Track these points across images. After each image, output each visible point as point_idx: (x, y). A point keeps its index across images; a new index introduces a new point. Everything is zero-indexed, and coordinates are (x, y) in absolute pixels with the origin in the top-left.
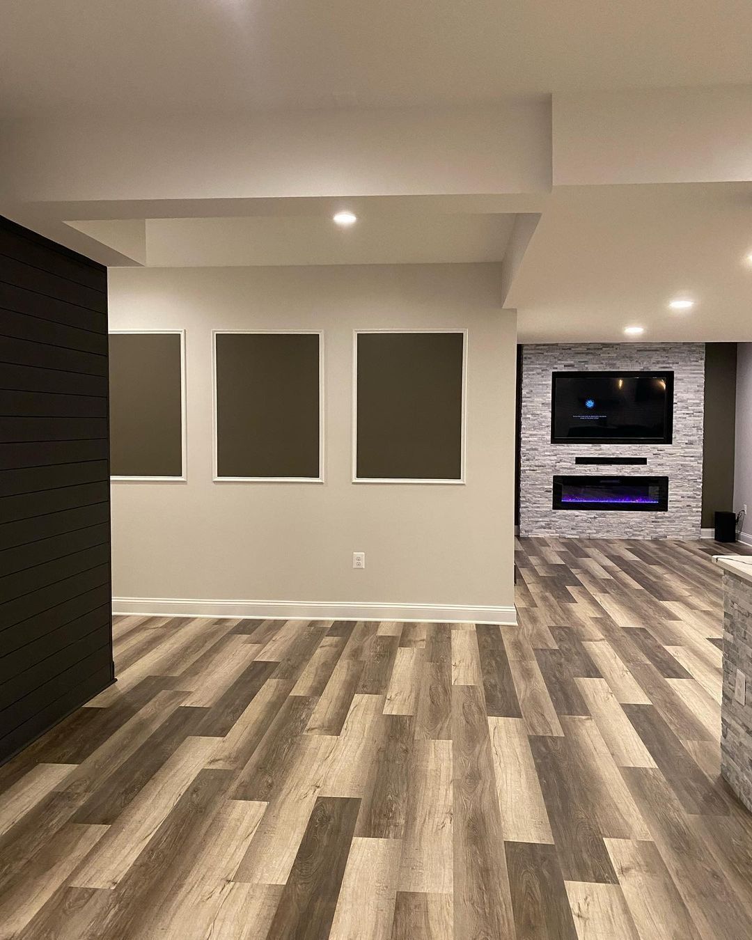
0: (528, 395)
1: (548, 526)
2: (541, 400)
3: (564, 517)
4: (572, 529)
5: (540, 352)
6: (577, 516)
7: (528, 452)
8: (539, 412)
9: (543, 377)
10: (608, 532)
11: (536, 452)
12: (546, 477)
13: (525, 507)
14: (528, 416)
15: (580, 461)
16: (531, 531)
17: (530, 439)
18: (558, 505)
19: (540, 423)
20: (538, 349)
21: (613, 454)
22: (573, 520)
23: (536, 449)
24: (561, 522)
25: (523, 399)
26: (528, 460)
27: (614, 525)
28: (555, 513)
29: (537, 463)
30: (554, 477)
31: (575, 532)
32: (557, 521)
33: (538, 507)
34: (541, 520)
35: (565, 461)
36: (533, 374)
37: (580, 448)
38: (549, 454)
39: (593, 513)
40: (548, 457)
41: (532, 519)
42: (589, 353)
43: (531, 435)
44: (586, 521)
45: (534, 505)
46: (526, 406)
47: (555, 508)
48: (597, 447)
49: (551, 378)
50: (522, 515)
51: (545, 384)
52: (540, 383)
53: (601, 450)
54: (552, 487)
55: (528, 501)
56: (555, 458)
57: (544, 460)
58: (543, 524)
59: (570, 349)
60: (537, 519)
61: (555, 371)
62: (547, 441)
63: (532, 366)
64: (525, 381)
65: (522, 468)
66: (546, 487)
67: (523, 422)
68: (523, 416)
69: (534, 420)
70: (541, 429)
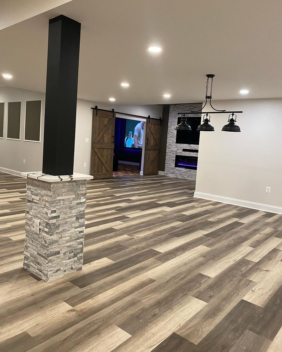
0: (170, 126)
1: (173, 173)
2: (174, 127)
3: (178, 170)
4: (180, 175)
5: (175, 110)
6: (182, 170)
7: (169, 146)
8: (173, 132)
9: (175, 119)
10: (191, 177)
11: (171, 146)
12: (173, 155)
13: (166, 165)
14: (170, 133)
15: (184, 150)
16: (168, 174)
17: (170, 141)
18: (176, 166)
19: (173, 136)
20: (174, 109)
21: (195, 148)
22: (181, 172)
23: (171, 145)
24: (177, 172)
25: (169, 127)
26: (168, 149)
27: (193, 175)
28: (175, 168)
29: (171, 150)
30: (176, 155)
31: (181, 176)
32: (176, 172)
33: (170, 166)
34: (171, 170)
35: (179, 150)
36: (172, 118)
37: (184, 145)
38: (175, 147)
39: (187, 170)
40: (174, 148)
41: (168, 170)
42: (190, 110)
43: (170, 140)
44: (184, 173)
45: (169, 165)
46: (169, 129)
47: (175, 166)
48: (190, 145)
49: (177, 119)
50: (165, 168)
51: (175, 122)
52: (174, 121)
53: (191, 146)
54: (175, 159)
55: (168, 163)
56: (176, 148)
57: (173, 149)
58: (171, 172)
59: (184, 109)
60: (169, 170)
61: (179, 117)
62: (175, 142)
63: (172, 115)
64: (170, 120)
65: (167, 151)
66: (173, 159)
67: (168, 135)
68: (168, 133)
69: (171, 134)
70: (173, 138)
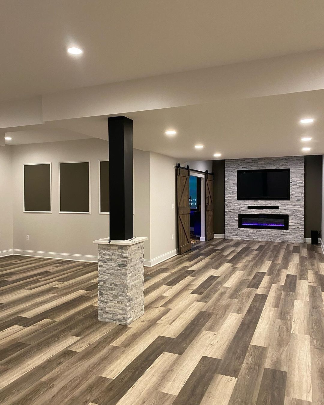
0: (228, 180)
1: (236, 235)
2: (233, 182)
3: (243, 231)
4: (247, 236)
5: (232, 162)
6: (249, 231)
7: (228, 204)
8: (232, 187)
9: (233, 173)
10: (262, 238)
11: (231, 204)
12: (235, 214)
13: (227, 227)
14: (227, 189)
15: (249, 208)
16: (230, 237)
18: (240, 226)
19: (233, 192)
20: (231, 161)
21: (264, 205)
22: (247, 233)
23: (231, 203)
24: (242, 233)
25: (226, 182)
26: (228, 207)
27: (265, 235)
28: (239, 229)
29: (231, 208)
30: (239, 214)
31: (248, 238)
32: (240, 233)
33: (232, 227)
34: (233, 232)
35: (243, 208)
36: (230, 172)
37: (249, 202)
38: (236, 204)
39: (256, 230)
40: (236, 206)
41: (230, 232)
42: (253, 162)
43: (229, 197)
44: (252, 233)
45: (231, 226)
46: (227, 185)
47: (239, 227)
48: (257, 202)
49: (237, 173)
50: (226, 230)
51: (234, 176)
52: (232, 175)
53: (258, 203)
54: (238, 218)
55: (228, 224)
56: (239, 206)
57: (235, 207)
58: (234, 234)
59: (245, 161)
60: (232, 232)
61: (239, 170)
62: (235, 199)
63: (229, 168)
64: (226, 174)
65: (225, 211)
66: (235, 218)
67: (225, 191)
68: (225, 189)
69: (230, 191)
70: (233, 194)
